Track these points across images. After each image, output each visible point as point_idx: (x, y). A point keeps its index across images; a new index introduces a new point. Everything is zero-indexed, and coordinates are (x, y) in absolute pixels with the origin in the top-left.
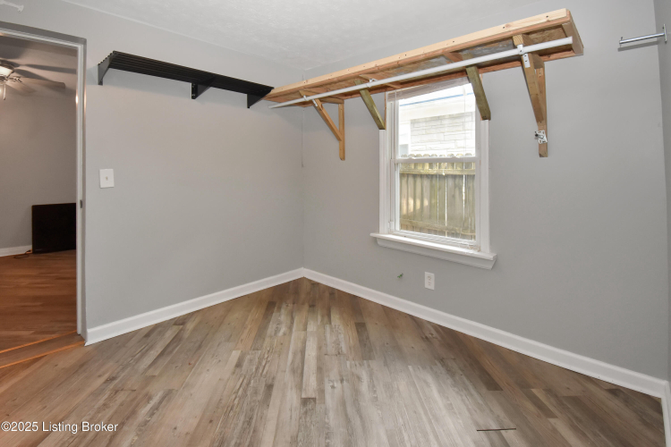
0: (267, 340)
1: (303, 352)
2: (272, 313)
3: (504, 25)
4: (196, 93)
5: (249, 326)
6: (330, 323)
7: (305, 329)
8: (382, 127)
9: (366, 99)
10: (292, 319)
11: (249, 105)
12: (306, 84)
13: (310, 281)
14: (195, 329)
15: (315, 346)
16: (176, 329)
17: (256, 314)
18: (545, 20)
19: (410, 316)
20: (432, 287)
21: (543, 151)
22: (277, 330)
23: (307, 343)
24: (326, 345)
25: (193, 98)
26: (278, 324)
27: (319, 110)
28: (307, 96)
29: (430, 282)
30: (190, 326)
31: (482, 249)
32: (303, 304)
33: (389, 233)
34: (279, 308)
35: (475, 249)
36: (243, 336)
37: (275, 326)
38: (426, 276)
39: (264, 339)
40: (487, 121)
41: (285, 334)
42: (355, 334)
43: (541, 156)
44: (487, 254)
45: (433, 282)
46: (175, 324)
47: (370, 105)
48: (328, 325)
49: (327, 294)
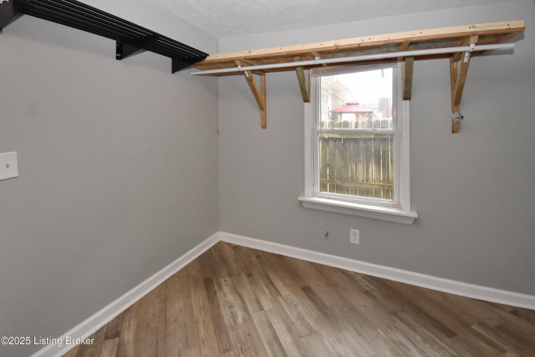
0: (231, 333)
1: (276, 339)
2: (215, 294)
3: (470, 26)
4: (121, 53)
5: (201, 319)
6: (281, 295)
7: (262, 308)
8: (306, 100)
9: (300, 75)
10: (241, 297)
11: (174, 70)
12: (248, 55)
13: (229, 244)
14: (138, 340)
15: (284, 328)
16: (110, 345)
17: (199, 299)
18: (507, 27)
19: (339, 269)
20: (357, 242)
21: (456, 129)
22: (234, 317)
23: (275, 327)
24: (292, 323)
25: (118, 58)
26: (230, 308)
27: (250, 80)
28: (242, 66)
29: (355, 237)
30: (128, 335)
31: (403, 207)
32: (240, 275)
33: (313, 196)
34: (220, 285)
35: (397, 208)
36: (202, 335)
37: (228, 311)
38: (351, 234)
39: (226, 332)
40: (408, 101)
41: (245, 320)
42: (309, 302)
43: (453, 132)
44: (407, 211)
45: (358, 237)
46: (107, 338)
47: (302, 80)
48: (279, 297)
49: (254, 258)
